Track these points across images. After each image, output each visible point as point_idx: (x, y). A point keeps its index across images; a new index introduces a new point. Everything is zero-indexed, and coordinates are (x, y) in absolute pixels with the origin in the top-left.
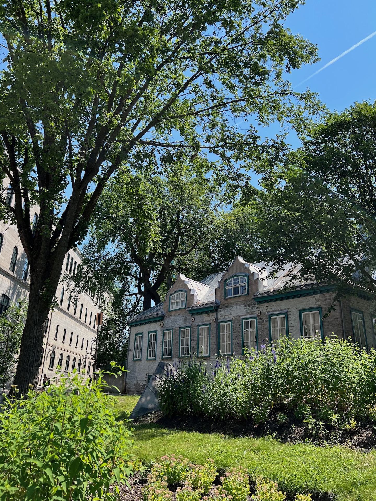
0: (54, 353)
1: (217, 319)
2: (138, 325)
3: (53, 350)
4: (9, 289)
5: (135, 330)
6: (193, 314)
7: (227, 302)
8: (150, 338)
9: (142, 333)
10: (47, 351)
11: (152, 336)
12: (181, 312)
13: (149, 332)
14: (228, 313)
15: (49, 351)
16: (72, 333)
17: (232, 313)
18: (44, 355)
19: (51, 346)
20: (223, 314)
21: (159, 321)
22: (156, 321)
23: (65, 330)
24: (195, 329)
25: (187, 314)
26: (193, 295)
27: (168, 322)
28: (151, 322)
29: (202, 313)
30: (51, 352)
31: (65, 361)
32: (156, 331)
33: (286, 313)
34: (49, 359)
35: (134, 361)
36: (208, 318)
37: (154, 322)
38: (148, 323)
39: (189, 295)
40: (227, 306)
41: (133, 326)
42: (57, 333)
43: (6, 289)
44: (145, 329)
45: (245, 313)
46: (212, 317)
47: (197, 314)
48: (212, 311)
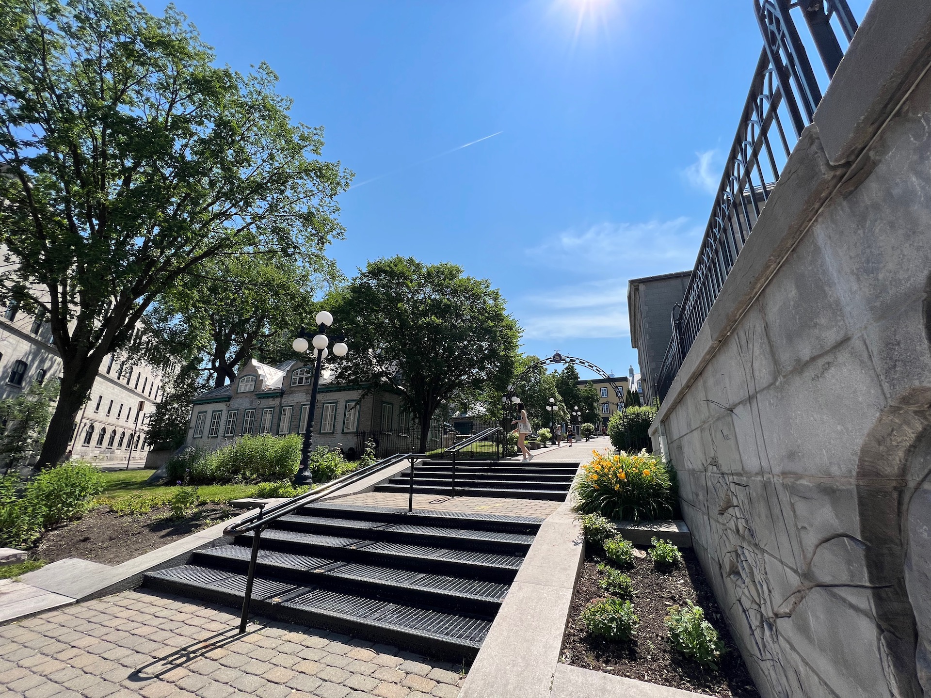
0: (92, 427)
1: (281, 404)
2: (202, 404)
3: (92, 424)
4: (27, 355)
5: (198, 408)
6: (259, 398)
7: (292, 389)
8: (213, 417)
9: (206, 412)
10: (82, 425)
11: (216, 415)
12: (248, 394)
13: (214, 411)
14: (291, 399)
15: (85, 425)
16: (122, 405)
17: (295, 399)
18: (76, 430)
19: (88, 419)
20: (286, 400)
21: (225, 401)
22: (222, 402)
23: (112, 402)
24: (260, 411)
25: (254, 397)
26: (262, 380)
27: (235, 404)
28: (217, 402)
29: (268, 397)
30: (87, 427)
31: (109, 436)
32: (221, 411)
33: (336, 403)
34: (84, 435)
35: (194, 438)
36: (274, 402)
37: (219, 402)
38: (214, 402)
39: (258, 380)
40: (292, 393)
41: (197, 404)
42: (98, 405)
43: (23, 354)
44: (210, 408)
45: (305, 400)
46: (277, 402)
47: (264, 398)
48: (277, 397)
